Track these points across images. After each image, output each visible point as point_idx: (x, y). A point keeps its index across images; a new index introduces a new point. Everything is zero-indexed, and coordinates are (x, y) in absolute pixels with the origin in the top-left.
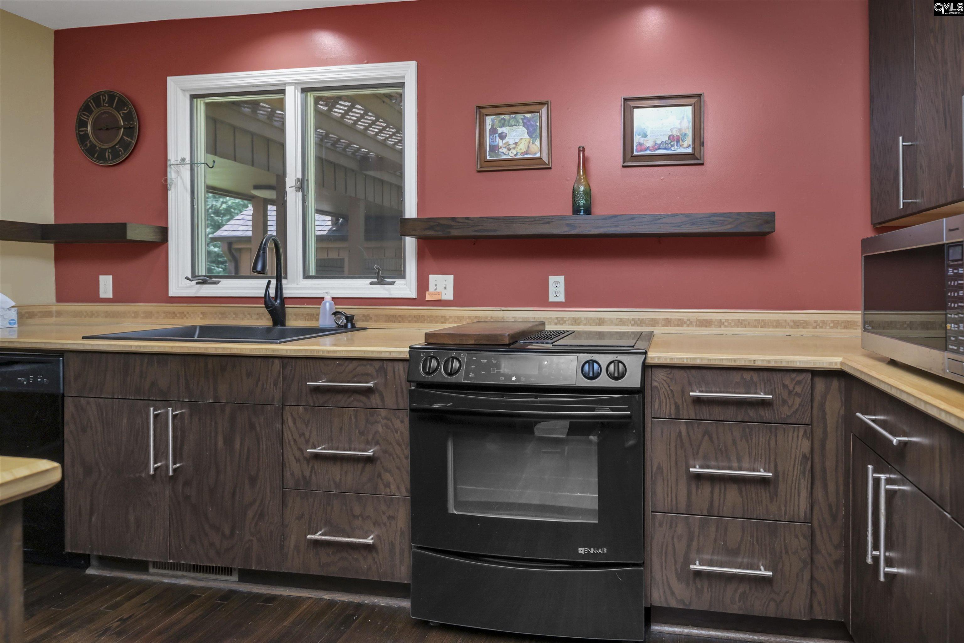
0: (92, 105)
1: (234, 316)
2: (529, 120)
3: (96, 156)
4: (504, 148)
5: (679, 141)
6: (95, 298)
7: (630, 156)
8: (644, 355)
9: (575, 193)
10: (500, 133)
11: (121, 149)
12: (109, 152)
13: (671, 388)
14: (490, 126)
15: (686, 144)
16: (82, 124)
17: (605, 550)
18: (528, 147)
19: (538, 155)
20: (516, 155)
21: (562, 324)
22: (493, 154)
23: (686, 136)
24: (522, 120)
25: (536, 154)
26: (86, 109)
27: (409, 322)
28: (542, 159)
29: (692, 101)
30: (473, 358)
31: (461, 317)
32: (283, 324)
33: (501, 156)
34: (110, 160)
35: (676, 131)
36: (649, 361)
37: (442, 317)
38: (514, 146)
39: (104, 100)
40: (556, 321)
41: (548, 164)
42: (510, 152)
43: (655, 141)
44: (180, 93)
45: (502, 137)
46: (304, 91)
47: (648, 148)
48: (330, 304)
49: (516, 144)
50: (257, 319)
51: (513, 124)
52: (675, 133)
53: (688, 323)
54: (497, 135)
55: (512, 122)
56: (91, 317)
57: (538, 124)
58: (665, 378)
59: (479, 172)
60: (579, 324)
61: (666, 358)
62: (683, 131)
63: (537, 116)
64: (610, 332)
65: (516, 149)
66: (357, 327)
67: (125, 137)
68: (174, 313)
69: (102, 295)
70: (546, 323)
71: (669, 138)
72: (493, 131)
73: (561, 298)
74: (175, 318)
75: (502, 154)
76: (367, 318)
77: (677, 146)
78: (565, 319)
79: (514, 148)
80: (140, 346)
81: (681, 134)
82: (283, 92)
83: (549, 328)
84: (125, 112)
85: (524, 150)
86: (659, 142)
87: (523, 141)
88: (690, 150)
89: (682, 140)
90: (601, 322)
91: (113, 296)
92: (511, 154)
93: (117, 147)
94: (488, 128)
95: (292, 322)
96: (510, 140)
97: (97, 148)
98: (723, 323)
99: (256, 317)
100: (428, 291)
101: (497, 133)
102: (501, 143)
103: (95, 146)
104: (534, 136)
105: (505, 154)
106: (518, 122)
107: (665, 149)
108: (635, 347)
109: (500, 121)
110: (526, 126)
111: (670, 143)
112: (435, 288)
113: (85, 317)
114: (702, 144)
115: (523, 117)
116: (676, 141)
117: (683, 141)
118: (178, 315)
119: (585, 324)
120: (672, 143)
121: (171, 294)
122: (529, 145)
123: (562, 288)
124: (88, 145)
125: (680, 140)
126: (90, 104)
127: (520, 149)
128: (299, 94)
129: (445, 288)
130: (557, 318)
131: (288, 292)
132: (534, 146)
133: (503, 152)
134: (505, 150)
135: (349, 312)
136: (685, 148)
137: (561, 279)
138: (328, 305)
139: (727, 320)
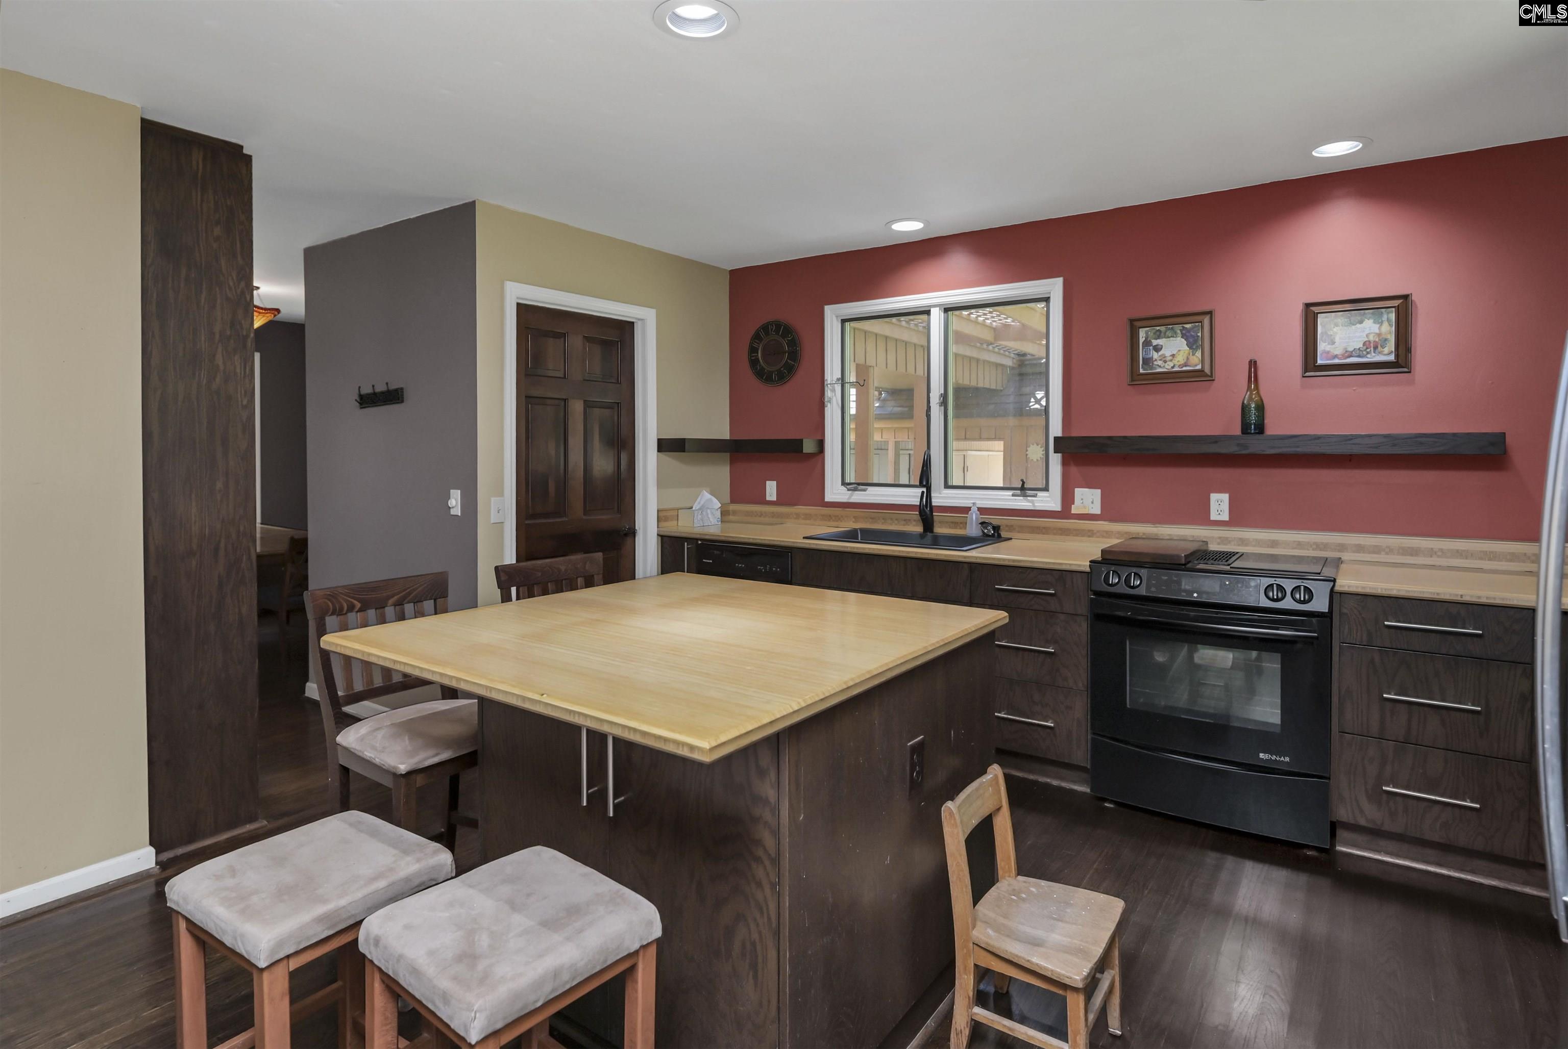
0: (762, 335)
1: (883, 521)
2: (1188, 330)
3: (764, 378)
4: (1159, 360)
5: (1377, 347)
6: (762, 501)
7: (1313, 366)
8: (1332, 583)
9: (1244, 409)
10: (1155, 346)
11: (786, 371)
12: (775, 374)
13: (1363, 616)
14: (1144, 339)
15: (1386, 350)
16: (753, 350)
17: (1287, 759)
18: (1188, 358)
19: (1199, 367)
20: (1173, 367)
21: (1226, 544)
22: (1146, 367)
23: (1387, 342)
24: (1181, 332)
25: (1196, 365)
26: (757, 337)
27: (1054, 534)
28: (1204, 371)
29: (1396, 303)
30: (1154, 575)
31: (1110, 532)
32: (932, 531)
33: (1156, 369)
34: (776, 381)
35: (1374, 336)
36: (1337, 588)
37: (1089, 531)
38: (1171, 358)
39: (772, 330)
40: (1219, 540)
41: (1211, 376)
42: (1166, 364)
43: (1346, 348)
44: (835, 318)
45: (1157, 349)
46: (947, 310)
47: (1336, 356)
48: (976, 514)
49: (1173, 356)
50: (904, 525)
51: (1170, 336)
52: (1371, 338)
53: (1387, 550)
54: (1151, 348)
55: (1169, 333)
56: (760, 516)
57: (1200, 334)
58: (1356, 606)
59: (1129, 385)
60: (1247, 545)
61: (1357, 587)
62: (1384, 336)
63: (1198, 326)
64: (1284, 556)
65: (1173, 361)
66: (1002, 536)
67: (789, 361)
68: (830, 516)
69: (768, 498)
70: (1209, 543)
71: (1364, 344)
72: (1147, 343)
73: (1225, 517)
74: (831, 520)
75: (1157, 367)
76: (1011, 528)
77: (1374, 353)
78: (1229, 539)
79: (1171, 361)
80: (854, 548)
81: (1380, 340)
82: (928, 313)
83: (1213, 547)
84: (789, 339)
85: (1182, 362)
86: (1351, 349)
87: (1181, 353)
88: (1392, 358)
89: (1381, 346)
90: (1274, 544)
91: (777, 499)
92: (1168, 367)
93: (782, 369)
94: (1142, 340)
95: (939, 530)
96: (1166, 352)
97: (766, 371)
98: (1436, 553)
99: (903, 522)
100: (1074, 504)
101: (1151, 345)
102: (1155, 355)
103: (765, 369)
104: (1194, 347)
105: (1160, 367)
106: (1176, 333)
107: (1359, 356)
108: (1321, 574)
109: (1154, 333)
110: (1185, 337)
111: (1365, 350)
112: (1082, 502)
113: (756, 516)
114: (1408, 350)
115: (1182, 328)
116: (1373, 347)
117: (1383, 347)
118: (833, 518)
119: (1254, 546)
120: (1368, 350)
121: (827, 499)
122: (1189, 357)
123: (1225, 506)
124: (758, 368)
125: (1379, 346)
126: (760, 333)
127: (1178, 361)
128: (942, 314)
129: (1092, 503)
130: (1220, 538)
131: (936, 502)
132: (1194, 357)
133: (1158, 365)
134: (1160, 363)
135: (995, 523)
136: (1387, 354)
137: (1225, 497)
138: (974, 516)
139: (1441, 550)
